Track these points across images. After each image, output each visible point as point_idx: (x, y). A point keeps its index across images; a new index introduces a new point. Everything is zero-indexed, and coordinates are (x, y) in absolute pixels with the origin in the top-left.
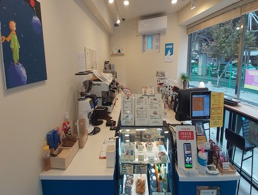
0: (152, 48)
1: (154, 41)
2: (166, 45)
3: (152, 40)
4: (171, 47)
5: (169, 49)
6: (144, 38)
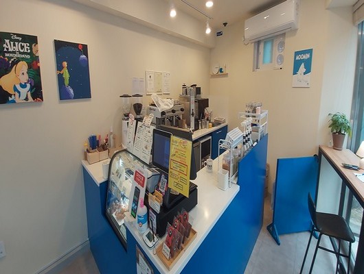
0: (271, 62)
1: (275, 48)
2: (297, 53)
3: (272, 46)
5: (303, 62)
6: (258, 47)
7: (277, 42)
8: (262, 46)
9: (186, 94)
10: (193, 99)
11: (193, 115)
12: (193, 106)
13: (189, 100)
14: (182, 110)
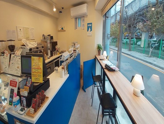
0: (81, 26)
1: (82, 21)
2: (88, 24)
3: (81, 20)
4: (90, 25)
5: (90, 27)
6: (76, 20)
7: (82, 19)
8: (77, 20)
9: (45, 39)
10: (49, 41)
11: (49, 49)
12: (49, 45)
13: (46, 42)
14: (43, 47)
